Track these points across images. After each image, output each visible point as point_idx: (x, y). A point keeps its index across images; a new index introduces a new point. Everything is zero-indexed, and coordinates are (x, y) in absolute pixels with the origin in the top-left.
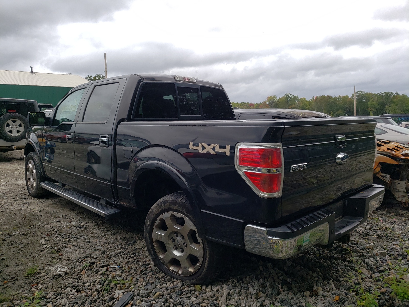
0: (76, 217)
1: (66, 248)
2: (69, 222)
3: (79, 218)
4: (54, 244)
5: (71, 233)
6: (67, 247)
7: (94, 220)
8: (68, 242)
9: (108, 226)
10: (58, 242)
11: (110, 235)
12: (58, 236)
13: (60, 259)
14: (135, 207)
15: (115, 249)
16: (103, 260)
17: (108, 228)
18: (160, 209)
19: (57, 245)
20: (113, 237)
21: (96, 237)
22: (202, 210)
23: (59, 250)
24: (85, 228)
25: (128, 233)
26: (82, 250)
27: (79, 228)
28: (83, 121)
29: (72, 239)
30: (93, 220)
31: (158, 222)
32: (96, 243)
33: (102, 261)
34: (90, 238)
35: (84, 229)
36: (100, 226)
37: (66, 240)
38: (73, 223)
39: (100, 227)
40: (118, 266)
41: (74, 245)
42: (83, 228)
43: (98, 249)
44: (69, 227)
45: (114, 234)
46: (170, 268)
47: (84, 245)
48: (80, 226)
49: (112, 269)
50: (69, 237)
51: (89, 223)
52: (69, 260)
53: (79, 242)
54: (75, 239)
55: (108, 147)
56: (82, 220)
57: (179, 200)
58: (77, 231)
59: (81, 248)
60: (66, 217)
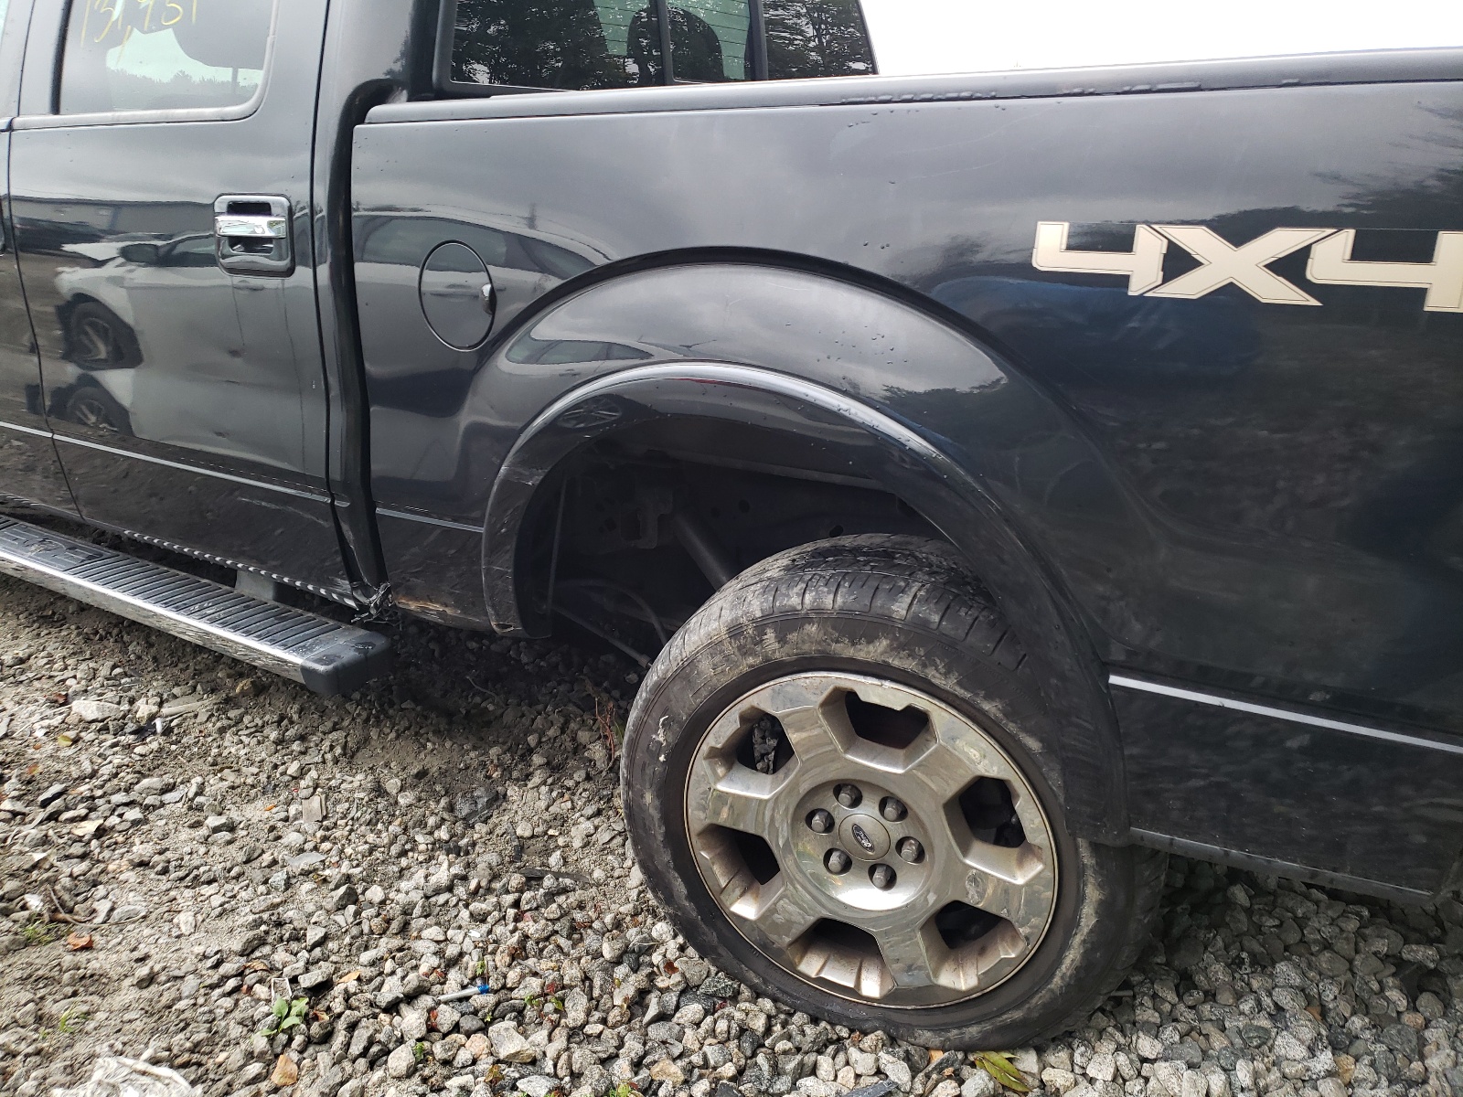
0: (83, 666)
1: (101, 890)
2: (56, 701)
3: (104, 671)
4: (12, 875)
5: (93, 775)
6: (104, 878)
7: (197, 673)
8: (94, 843)
9: (296, 707)
10: (38, 856)
11: (330, 764)
12: (19, 806)
13: (88, 982)
14: (515, 627)
15: (404, 862)
16: (366, 948)
17: (295, 717)
18: (751, 660)
19: (35, 874)
20: (356, 784)
21: (253, 786)
22: (1114, 680)
23: (62, 915)
24: (167, 731)
25: (429, 745)
26: (207, 890)
27: (132, 737)
28: (56, 109)
29: (114, 820)
30: (191, 670)
31: (724, 728)
32: (273, 828)
33: (366, 957)
34: (224, 798)
35: (161, 739)
36: (246, 713)
37: (79, 832)
38: (86, 708)
39: (249, 717)
40: (479, 982)
41: (143, 864)
42: (155, 733)
43: (306, 873)
44: (66, 738)
45: (349, 756)
46: (803, 967)
47: (202, 850)
48: (131, 727)
49: (456, 1016)
50: (91, 809)
51: (175, 697)
52: (150, 980)
53: (165, 836)
54: (133, 814)
55: (289, 272)
56: (127, 680)
57: (900, 608)
58: (127, 760)
59: (196, 877)
60: (23, 672)
